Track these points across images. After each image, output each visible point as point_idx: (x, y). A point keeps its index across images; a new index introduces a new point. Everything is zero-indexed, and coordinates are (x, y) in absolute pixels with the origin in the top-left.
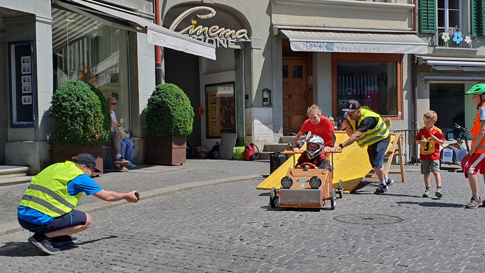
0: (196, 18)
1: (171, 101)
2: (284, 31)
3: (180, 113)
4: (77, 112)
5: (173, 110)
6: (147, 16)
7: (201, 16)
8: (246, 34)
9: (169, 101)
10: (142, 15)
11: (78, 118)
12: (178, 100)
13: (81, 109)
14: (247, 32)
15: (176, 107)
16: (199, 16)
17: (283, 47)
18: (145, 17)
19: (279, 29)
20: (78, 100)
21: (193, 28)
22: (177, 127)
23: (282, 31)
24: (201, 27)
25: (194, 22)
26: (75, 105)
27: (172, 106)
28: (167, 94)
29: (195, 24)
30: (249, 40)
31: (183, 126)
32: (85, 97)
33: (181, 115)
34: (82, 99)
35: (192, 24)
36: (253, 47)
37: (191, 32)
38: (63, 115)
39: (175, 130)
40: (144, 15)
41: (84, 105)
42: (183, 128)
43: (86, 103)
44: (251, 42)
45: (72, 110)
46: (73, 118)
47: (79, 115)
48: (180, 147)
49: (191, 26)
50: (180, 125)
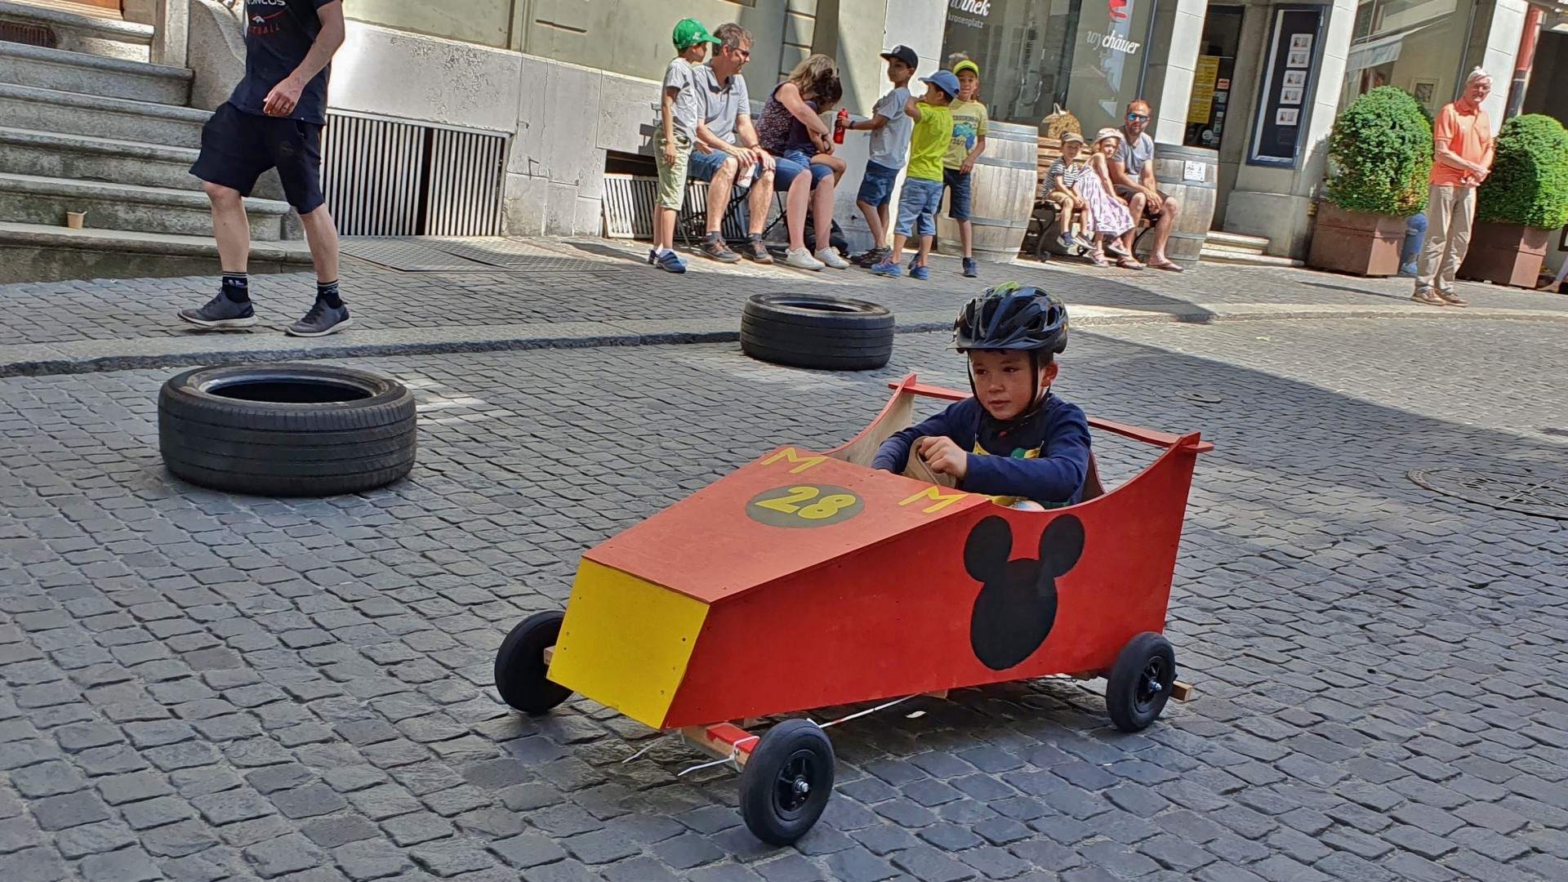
1: (1541, 152)
3: (1554, 180)
4: (1387, 150)
5: (1542, 171)
9: (1536, 153)
11: (1388, 161)
12: (1557, 151)
13: (1397, 145)
15: (1549, 167)
20: (1393, 127)
22: (1541, 208)
26: (1386, 135)
27: (1542, 163)
28: (1536, 138)
31: (1552, 208)
32: (1407, 123)
33: (1556, 185)
34: (1401, 127)
38: (1360, 152)
39: (1534, 215)
41: (1403, 138)
42: (1552, 211)
43: (1408, 135)
45: (1380, 144)
46: (1377, 159)
47: (1389, 155)
48: (1532, 251)
50: (1549, 205)
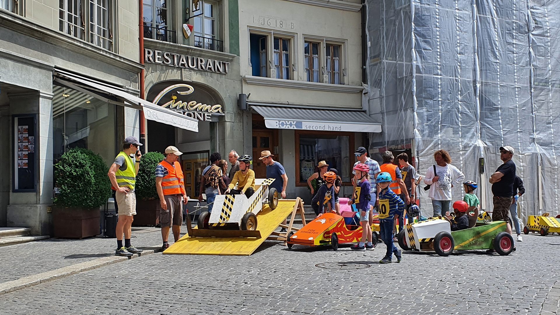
0: (177, 94)
2: (254, 107)
6: (133, 92)
7: (181, 92)
8: (220, 108)
10: (129, 91)
14: (221, 107)
16: (179, 92)
17: (253, 121)
18: (131, 93)
19: (249, 105)
21: (174, 103)
23: (252, 106)
24: (181, 102)
25: (175, 98)
29: (175, 100)
30: (224, 114)
35: (172, 99)
36: (226, 120)
37: (172, 106)
40: (131, 91)
44: (224, 116)
49: (172, 101)
